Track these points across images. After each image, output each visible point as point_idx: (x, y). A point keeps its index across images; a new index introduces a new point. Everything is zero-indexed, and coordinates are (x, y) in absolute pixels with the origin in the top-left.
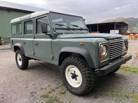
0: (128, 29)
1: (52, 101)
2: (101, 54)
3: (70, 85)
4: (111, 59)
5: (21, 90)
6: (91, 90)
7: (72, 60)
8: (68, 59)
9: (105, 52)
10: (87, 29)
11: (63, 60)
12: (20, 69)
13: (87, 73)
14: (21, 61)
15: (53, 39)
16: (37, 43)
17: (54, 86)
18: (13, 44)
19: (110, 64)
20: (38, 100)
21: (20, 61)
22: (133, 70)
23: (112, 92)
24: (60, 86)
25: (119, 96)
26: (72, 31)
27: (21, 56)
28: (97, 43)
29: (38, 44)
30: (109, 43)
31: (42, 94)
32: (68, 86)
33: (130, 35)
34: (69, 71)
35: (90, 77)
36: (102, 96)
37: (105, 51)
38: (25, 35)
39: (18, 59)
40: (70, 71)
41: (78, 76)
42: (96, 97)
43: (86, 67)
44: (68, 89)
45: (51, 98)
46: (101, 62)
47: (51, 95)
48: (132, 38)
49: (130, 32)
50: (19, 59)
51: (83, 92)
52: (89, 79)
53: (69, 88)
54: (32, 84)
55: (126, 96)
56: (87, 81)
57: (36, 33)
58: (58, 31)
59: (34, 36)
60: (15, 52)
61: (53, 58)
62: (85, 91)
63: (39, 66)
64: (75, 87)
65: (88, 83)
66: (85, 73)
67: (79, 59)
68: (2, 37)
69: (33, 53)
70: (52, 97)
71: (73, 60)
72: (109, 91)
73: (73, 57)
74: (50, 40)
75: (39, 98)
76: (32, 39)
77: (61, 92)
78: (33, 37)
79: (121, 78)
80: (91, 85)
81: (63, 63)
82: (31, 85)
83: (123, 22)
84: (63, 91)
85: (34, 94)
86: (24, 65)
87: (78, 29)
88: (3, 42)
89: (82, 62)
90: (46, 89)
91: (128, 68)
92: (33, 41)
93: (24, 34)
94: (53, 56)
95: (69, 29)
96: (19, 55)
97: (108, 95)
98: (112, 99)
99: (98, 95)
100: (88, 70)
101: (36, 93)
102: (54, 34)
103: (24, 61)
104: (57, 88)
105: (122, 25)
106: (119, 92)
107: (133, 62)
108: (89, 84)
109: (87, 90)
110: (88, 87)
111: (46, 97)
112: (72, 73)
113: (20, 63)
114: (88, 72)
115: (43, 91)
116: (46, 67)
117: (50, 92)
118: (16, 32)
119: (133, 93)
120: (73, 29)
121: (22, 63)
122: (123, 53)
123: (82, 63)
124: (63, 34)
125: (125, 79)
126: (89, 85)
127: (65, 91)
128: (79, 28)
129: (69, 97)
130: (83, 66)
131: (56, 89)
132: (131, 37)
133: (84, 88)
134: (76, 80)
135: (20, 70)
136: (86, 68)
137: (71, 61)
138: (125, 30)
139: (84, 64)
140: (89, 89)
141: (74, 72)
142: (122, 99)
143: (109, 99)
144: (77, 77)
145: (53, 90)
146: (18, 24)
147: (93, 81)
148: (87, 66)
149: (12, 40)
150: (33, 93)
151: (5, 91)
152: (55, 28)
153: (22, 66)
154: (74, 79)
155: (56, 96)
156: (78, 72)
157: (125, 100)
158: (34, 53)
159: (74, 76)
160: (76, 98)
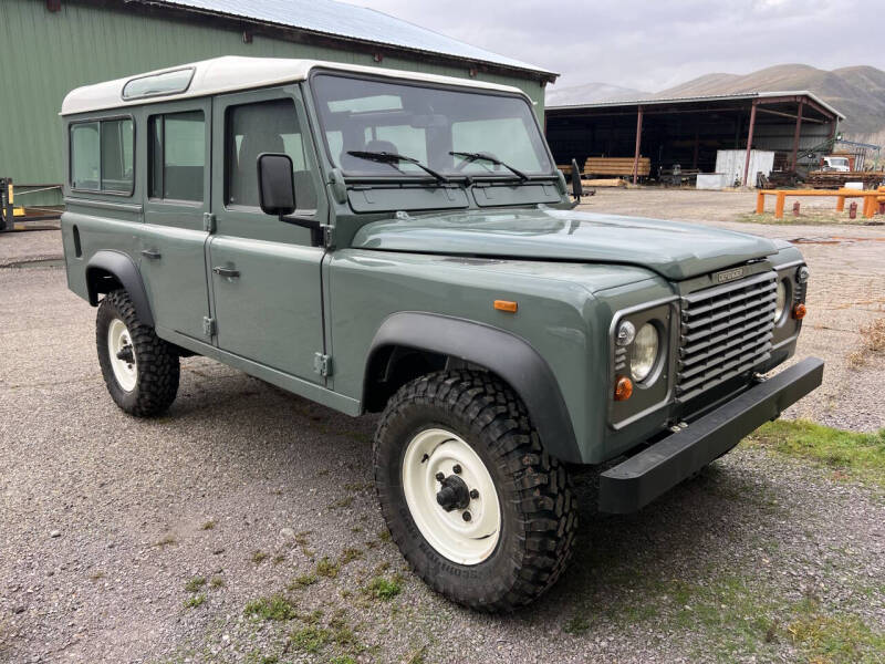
0: (837, 148)
1: (315, 643)
2: (618, 377)
3: (425, 546)
4: (683, 399)
5: (128, 563)
6: (550, 584)
7: (444, 400)
8: (420, 392)
9: (652, 360)
10: (557, 180)
11: (392, 389)
12: (126, 412)
13: (535, 488)
14: (135, 366)
15: (330, 250)
16: (231, 264)
17: (331, 540)
18: (79, 253)
19: (676, 429)
20: (232, 636)
21: (124, 364)
22: (824, 450)
23: (682, 595)
24: (372, 545)
25: (719, 622)
26: (457, 197)
27: (131, 331)
28: (602, 310)
29: (236, 275)
30: (680, 301)
31: (256, 597)
32: (419, 552)
33: (841, 191)
34: (426, 457)
35: (551, 515)
36: (617, 619)
37: (650, 353)
38: (156, 201)
39: (114, 349)
40: (433, 459)
41: (475, 495)
42: (579, 629)
43: (524, 448)
44: (416, 570)
45: (308, 620)
46: (618, 426)
47: (310, 603)
48: (853, 208)
49: (844, 169)
50: (120, 348)
51: (504, 597)
52: (541, 525)
53: (422, 566)
54: (199, 525)
55: (760, 624)
56: (529, 534)
57: (227, 202)
58: (362, 201)
59: (214, 219)
60: (94, 302)
61: (331, 374)
62: (513, 590)
63: (248, 394)
64: (460, 562)
65: (536, 549)
66: (520, 488)
67: (488, 399)
68: (10, 181)
69: (205, 327)
70: (319, 614)
71: (452, 402)
72: (661, 589)
73: (449, 382)
74: (314, 254)
75: (241, 618)
76: (201, 236)
77: (371, 581)
78: (206, 222)
79: (744, 500)
80: (555, 557)
81: (387, 410)
82: (190, 526)
83: (806, 97)
84: (388, 578)
85: (206, 592)
86: (153, 393)
87: (492, 182)
88: (18, 212)
89: (508, 413)
90: (280, 559)
91: (798, 428)
92: (205, 247)
93: (150, 195)
94: (330, 362)
95: (434, 182)
96: (116, 323)
97: (651, 614)
98: (677, 646)
99: (595, 617)
100: (537, 468)
101: (218, 584)
102: (339, 218)
103: (153, 368)
104: (352, 555)
105: (799, 117)
106: (721, 600)
107: (836, 392)
108: (543, 551)
109: (530, 589)
110: (532, 572)
111: (280, 611)
112: (440, 477)
113: (128, 378)
114: (537, 482)
115: (263, 575)
116: (292, 408)
117: (304, 584)
118: (96, 176)
119: (807, 608)
120: (465, 183)
121: (141, 379)
122: (767, 356)
123: (501, 426)
124: (398, 215)
125: (769, 509)
126: (541, 561)
127: (399, 580)
128: (503, 171)
129: (423, 619)
130: (510, 444)
131: (345, 562)
132: (848, 202)
133: (511, 572)
134: (467, 517)
135: (129, 420)
136: (529, 459)
137: (439, 404)
138: (813, 153)
139: (517, 431)
140: (537, 581)
141: (458, 469)
142: (732, 648)
143: (658, 640)
144: (473, 503)
145: (327, 571)
146: (107, 122)
147: (566, 534)
148: (536, 446)
149: (75, 229)
150: (204, 582)
151: (30, 567)
152: (347, 182)
153: (142, 396)
154: (456, 514)
155: (343, 612)
156: (477, 476)
157: (752, 651)
158: (214, 326)
159: (455, 497)
160: (462, 628)
